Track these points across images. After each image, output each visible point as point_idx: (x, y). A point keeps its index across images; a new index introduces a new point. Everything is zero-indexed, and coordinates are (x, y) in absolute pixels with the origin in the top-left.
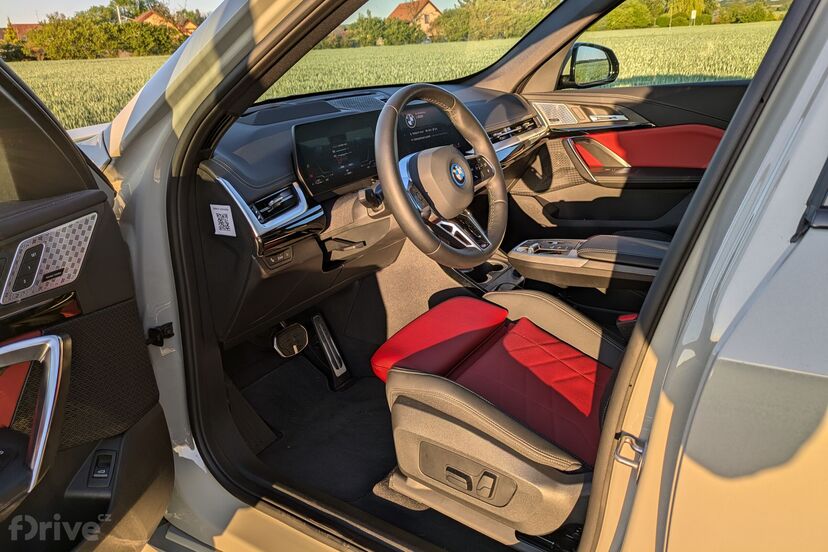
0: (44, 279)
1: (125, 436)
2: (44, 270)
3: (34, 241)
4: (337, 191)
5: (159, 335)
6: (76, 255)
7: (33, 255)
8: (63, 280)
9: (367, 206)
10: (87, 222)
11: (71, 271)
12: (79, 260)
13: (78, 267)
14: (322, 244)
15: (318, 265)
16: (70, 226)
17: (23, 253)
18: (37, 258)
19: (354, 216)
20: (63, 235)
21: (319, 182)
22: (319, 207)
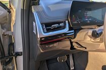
4: (83, 27)
5: (18, 54)
9: (91, 38)
14: (71, 43)
15: (69, 48)
19: (85, 38)
21: (76, 22)
22: (73, 31)
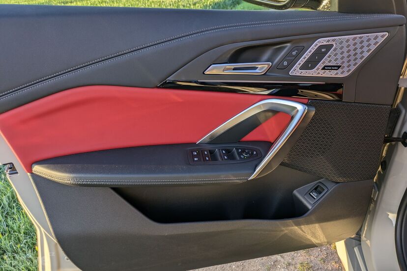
0: (323, 69)
1: (338, 185)
2: (327, 62)
3: (328, 41)
6: (355, 60)
7: (323, 50)
8: (337, 74)
10: (376, 37)
11: (346, 69)
12: (356, 64)
13: (353, 68)
16: (361, 38)
17: (317, 47)
18: (326, 53)
20: (351, 42)
